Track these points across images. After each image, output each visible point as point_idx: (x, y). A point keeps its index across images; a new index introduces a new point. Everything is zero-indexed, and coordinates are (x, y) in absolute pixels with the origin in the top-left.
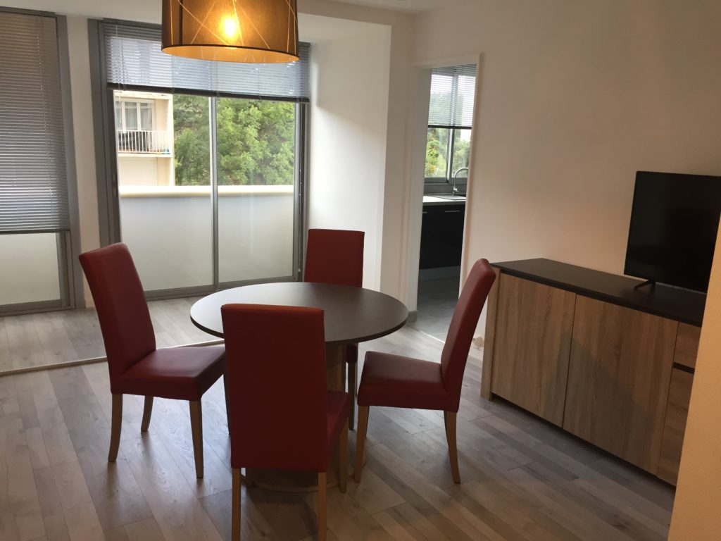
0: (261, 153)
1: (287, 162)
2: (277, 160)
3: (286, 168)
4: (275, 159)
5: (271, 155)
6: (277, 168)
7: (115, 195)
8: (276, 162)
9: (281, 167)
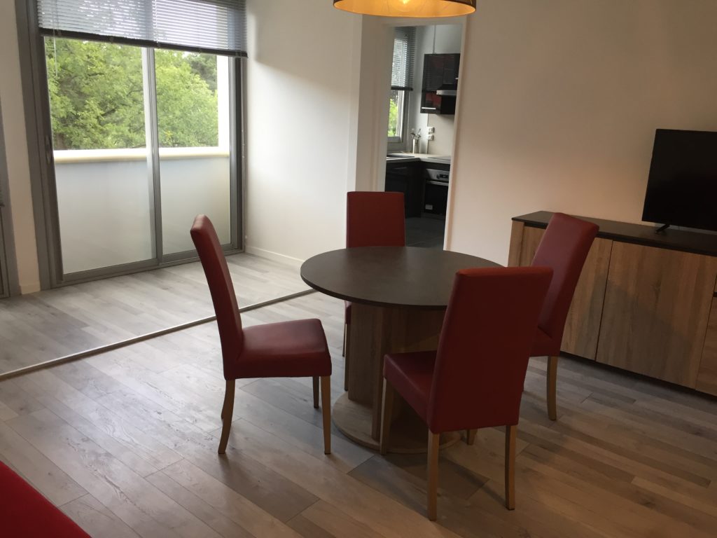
0: (63, 110)
1: (95, 121)
2: (83, 119)
3: (95, 127)
4: (80, 118)
5: (74, 112)
6: (84, 127)
7: (49, 160)
8: (82, 121)
9: (88, 126)
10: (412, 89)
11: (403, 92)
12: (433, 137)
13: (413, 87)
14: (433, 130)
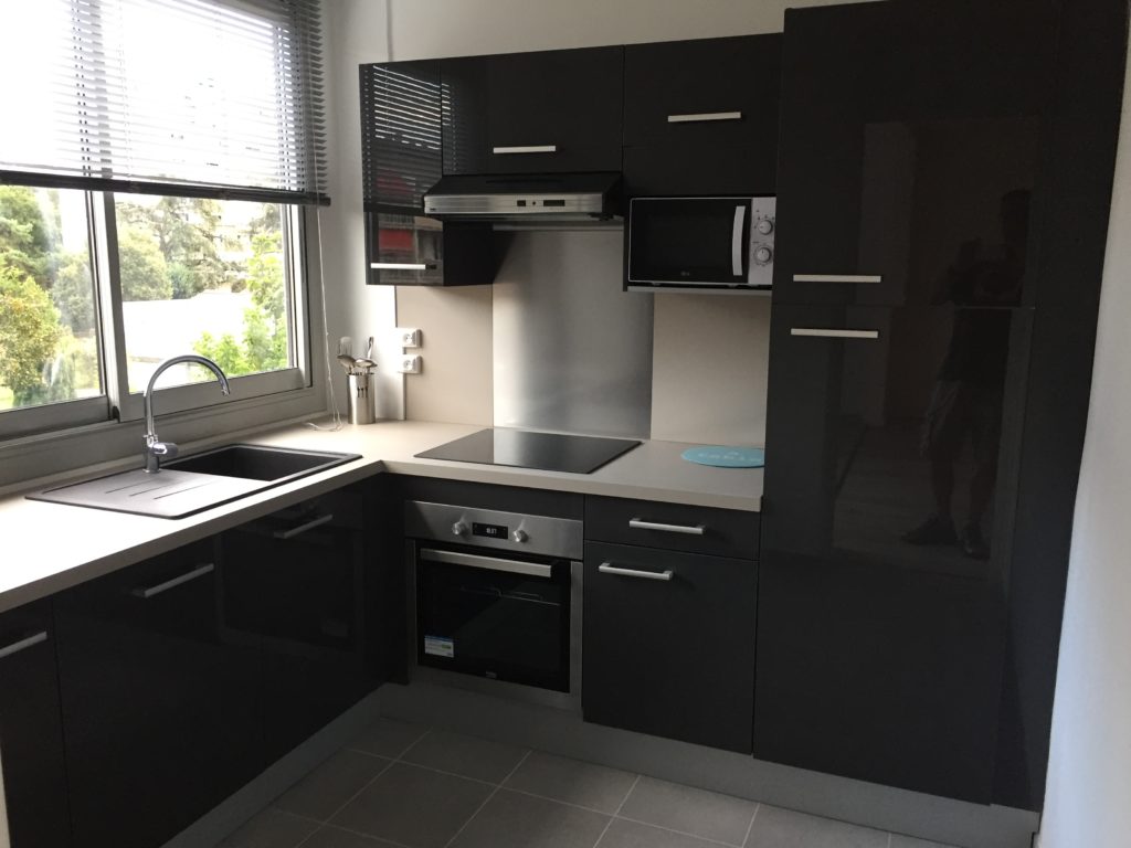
10: (326, 201)
11: (295, 208)
12: (420, 364)
13: (329, 193)
14: (420, 339)
